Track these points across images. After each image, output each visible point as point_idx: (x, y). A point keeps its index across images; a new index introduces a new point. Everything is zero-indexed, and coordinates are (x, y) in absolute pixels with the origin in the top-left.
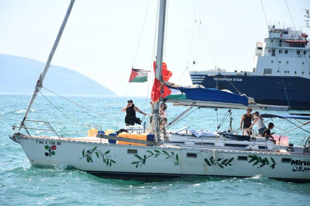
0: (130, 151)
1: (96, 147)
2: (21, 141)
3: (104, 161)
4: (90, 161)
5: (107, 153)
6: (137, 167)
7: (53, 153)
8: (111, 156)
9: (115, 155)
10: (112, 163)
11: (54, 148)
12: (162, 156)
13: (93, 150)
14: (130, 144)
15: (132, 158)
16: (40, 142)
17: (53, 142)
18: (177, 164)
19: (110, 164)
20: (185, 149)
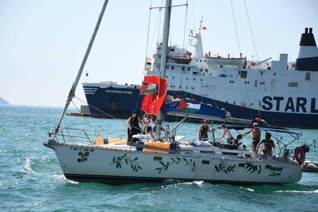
0: (156, 158)
1: (126, 154)
2: (55, 147)
3: (132, 167)
4: (119, 167)
5: (135, 159)
6: (160, 172)
7: (86, 159)
8: (139, 163)
9: (143, 162)
10: (139, 169)
11: (87, 154)
12: (182, 163)
13: (123, 157)
14: (156, 152)
15: (157, 164)
16: (74, 149)
17: (86, 149)
18: (193, 170)
19: (137, 170)
20: (201, 157)
